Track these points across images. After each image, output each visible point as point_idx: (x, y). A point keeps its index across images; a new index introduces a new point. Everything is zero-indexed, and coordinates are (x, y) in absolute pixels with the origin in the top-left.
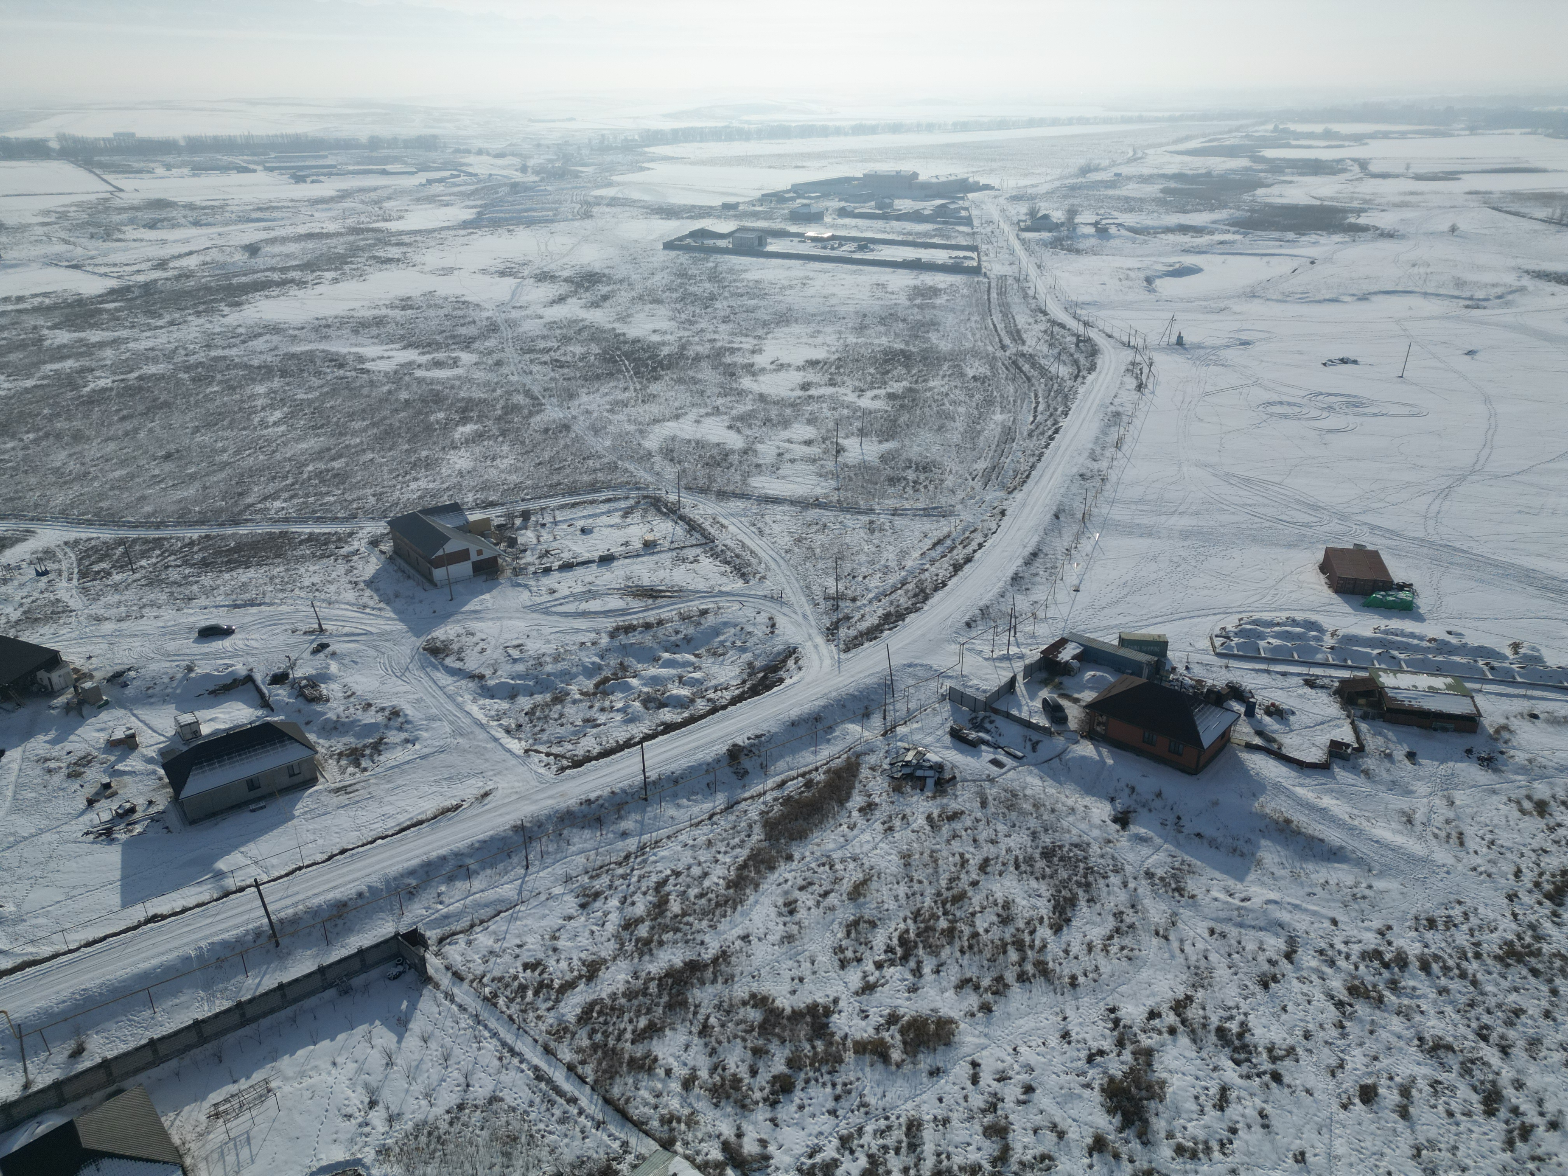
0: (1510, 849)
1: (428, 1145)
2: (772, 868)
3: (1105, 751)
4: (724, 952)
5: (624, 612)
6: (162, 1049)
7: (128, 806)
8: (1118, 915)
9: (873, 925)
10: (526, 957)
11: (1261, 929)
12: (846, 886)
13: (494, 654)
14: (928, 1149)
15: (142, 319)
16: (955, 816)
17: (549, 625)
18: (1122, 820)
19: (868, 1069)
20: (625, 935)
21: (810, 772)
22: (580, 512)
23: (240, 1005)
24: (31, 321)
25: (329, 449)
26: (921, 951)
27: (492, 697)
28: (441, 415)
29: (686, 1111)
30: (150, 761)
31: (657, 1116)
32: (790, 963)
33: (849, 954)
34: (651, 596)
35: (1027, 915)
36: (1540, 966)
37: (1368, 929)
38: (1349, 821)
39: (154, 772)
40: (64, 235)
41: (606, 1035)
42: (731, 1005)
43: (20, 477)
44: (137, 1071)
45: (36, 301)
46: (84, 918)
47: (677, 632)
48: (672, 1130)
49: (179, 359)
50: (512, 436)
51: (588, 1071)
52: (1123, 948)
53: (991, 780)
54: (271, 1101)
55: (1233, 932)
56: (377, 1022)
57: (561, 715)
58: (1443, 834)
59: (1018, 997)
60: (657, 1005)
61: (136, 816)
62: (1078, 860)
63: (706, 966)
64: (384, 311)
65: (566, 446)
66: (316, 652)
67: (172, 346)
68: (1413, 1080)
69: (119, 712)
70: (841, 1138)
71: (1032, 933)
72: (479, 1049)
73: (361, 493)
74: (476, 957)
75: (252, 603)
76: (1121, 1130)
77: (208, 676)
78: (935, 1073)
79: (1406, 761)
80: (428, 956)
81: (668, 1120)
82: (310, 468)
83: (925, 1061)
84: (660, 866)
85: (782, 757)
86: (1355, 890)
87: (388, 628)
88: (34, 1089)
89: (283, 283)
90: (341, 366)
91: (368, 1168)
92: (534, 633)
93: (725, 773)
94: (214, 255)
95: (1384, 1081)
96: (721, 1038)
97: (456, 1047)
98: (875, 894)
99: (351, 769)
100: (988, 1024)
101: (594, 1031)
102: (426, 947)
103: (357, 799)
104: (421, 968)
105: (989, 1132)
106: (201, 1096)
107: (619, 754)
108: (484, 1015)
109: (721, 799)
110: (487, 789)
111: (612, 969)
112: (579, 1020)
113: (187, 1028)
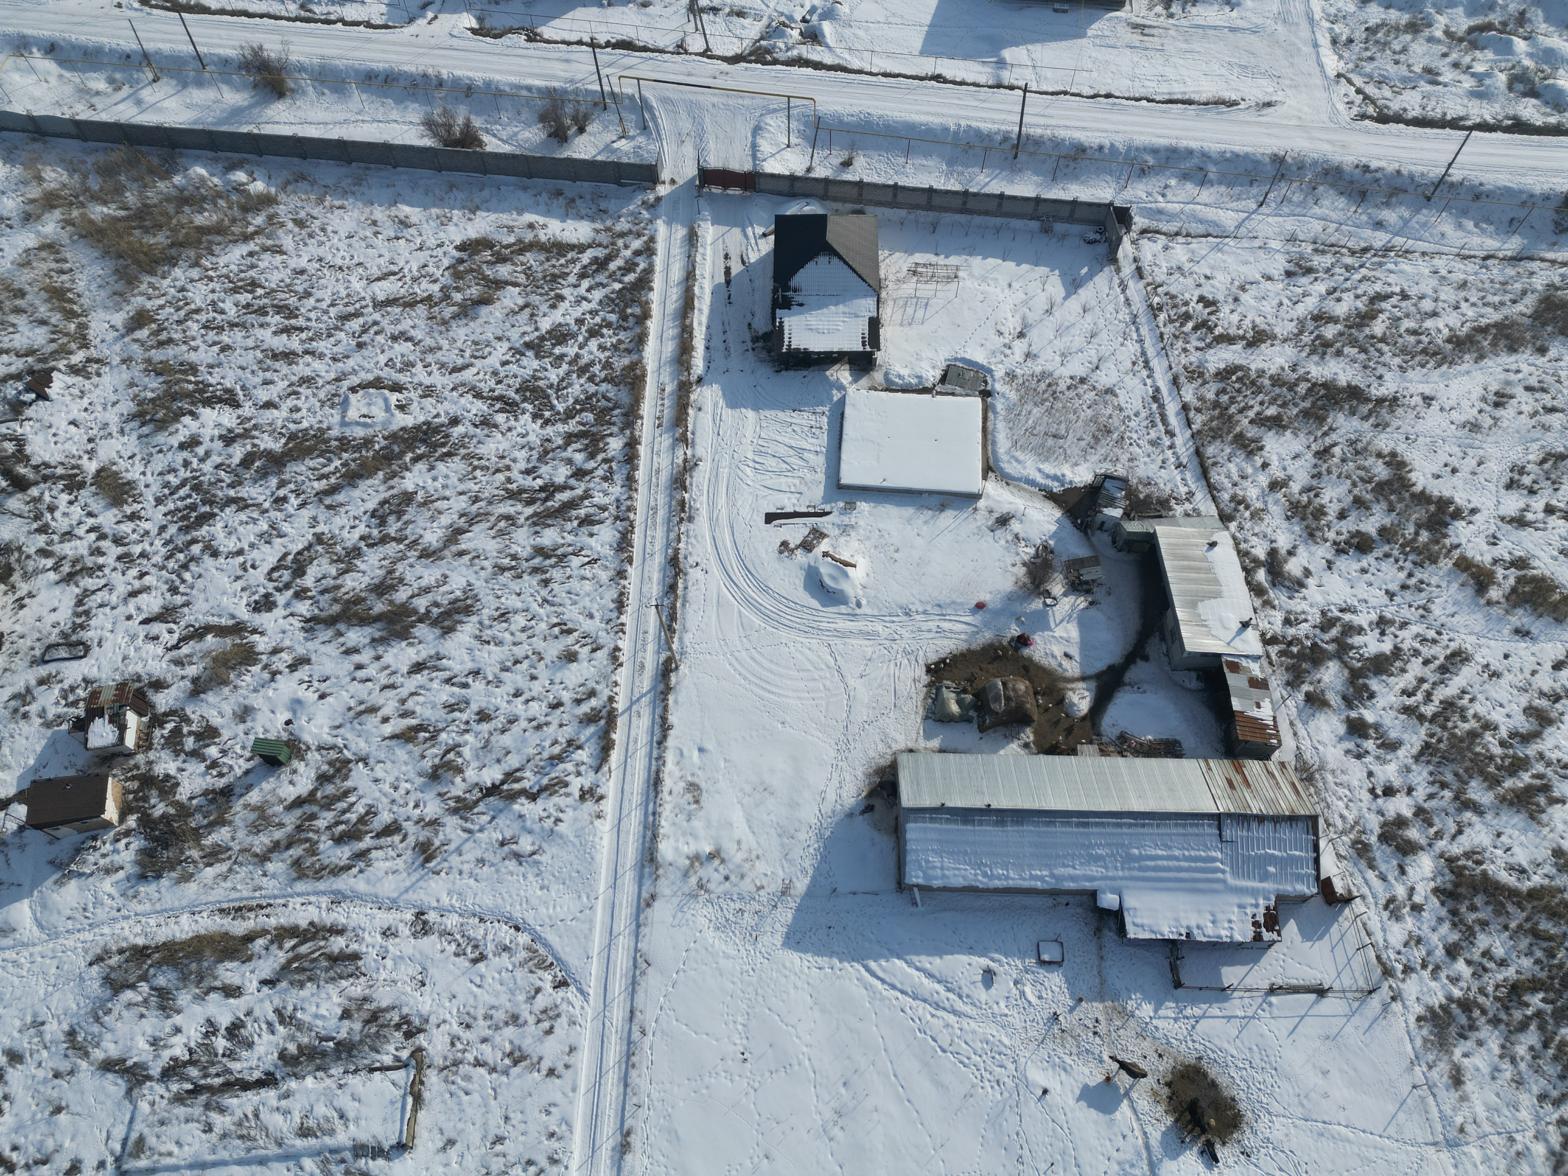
1: (1045, 392)
2: (1512, 349)
4: (1395, 399)
6: (900, 197)
10: (1207, 291)
14: (1457, 682)
19: (1455, 586)
20: (1310, 324)
23: (966, 193)
29: (1259, 505)
31: (1231, 492)
32: (1455, 450)
33: (1527, 480)
41: (1232, 401)
42: (1365, 449)
44: (879, 204)
46: (891, 48)
48: (1236, 510)
51: (1198, 420)
54: (953, 286)
56: (1057, 272)
57: (1404, 50)
60: (1296, 405)
63: (1368, 400)
70: (1381, 618)
72: (1122, 345)
74: (1164, 264)
78: (1522, 633)
80: (1125, 239)
81: (1239, 501)
83: (1521, 618)
84: (1392, 279)
88: (812, 175)
91: (994, 380)
93: (1544, 217)
96: (1334, 469)
97: (1105, 331)
99: (1159, 9)
101: (1224, 391)
102: (1129, 230)
103: (1148, 45)
104: (1114, 246)
105: (1530, 711)
106: (910, 252)
107: (1436, 131)
108: (1142, 319)
109: (1514, 244)
110: (1274, 99)
111: (1277, 348)
112: (1218, 374)
113: (923, 190)
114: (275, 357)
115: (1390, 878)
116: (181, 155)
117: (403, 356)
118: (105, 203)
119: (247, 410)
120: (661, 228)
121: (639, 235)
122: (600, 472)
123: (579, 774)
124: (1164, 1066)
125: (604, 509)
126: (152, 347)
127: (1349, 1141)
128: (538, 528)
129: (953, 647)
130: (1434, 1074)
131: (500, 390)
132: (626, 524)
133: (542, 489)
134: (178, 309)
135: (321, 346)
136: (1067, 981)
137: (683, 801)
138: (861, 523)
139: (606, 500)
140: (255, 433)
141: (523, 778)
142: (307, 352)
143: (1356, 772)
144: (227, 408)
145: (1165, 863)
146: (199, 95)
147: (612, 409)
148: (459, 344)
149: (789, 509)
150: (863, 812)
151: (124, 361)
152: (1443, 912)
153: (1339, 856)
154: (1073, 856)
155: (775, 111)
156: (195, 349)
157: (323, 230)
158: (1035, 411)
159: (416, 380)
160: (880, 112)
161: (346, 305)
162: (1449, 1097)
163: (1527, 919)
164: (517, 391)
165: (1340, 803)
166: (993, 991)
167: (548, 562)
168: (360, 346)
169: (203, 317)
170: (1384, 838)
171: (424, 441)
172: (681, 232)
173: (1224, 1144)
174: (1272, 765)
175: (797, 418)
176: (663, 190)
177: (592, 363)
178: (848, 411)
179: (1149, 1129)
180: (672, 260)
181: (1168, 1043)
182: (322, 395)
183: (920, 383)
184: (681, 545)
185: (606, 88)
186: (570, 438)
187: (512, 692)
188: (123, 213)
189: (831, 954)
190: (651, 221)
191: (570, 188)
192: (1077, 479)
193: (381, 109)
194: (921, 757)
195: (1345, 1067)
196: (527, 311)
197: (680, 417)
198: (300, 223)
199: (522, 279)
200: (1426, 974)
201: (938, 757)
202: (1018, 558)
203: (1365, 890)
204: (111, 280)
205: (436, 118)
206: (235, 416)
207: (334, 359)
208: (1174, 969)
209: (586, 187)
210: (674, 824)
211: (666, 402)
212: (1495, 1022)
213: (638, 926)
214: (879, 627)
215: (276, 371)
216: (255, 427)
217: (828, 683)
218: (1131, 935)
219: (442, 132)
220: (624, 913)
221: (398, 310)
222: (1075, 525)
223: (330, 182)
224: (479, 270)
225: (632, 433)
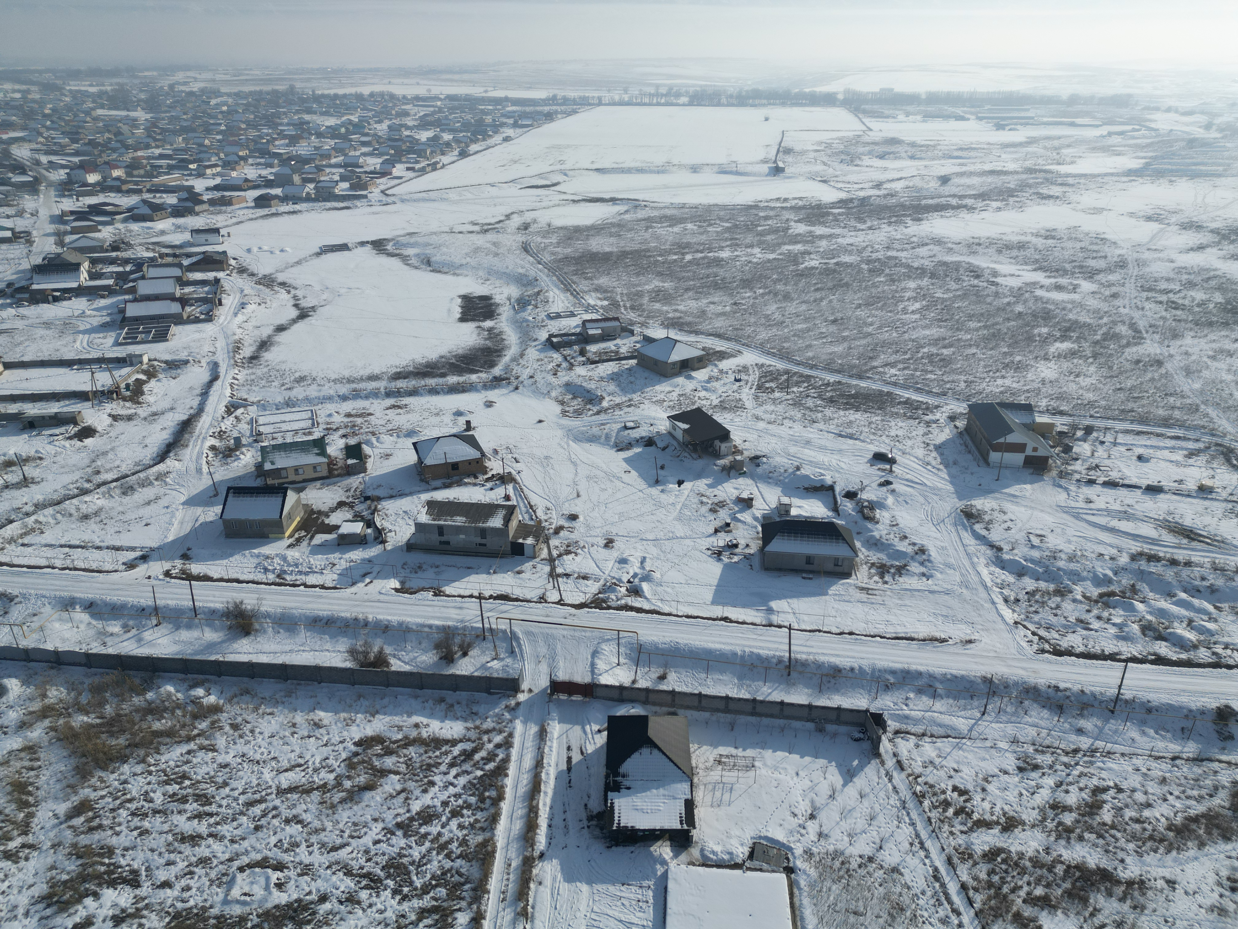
1: (839, 869)
2: (1227, 838)
4: (1142, 882)
5: (1154, 542)
6: (704, 703)
7: (735, 542)
10: (958, 782)
13: (1017, 534)
15: (853, 223)
17: (1075, 528)
20: (1050, 813)
22: (1142, 440)
23: (754, 700)
24: (786, 215)
25: (944, 339)
27: (1003, 568)
28: (1045, 330)
30: (756, 519)
34: (1188, 537)
39: (756, 527)
40: (825, 159)
41: (1003, 881)
43: (747, 316)
44: (688, 707)
45: (793, 203)
46: (690, 599)
47: (1203, 579)
49: (865, 254)
50: (1103, 360)
51: (979, 899)
54: (751, 773)
56: (833, 763)
57: (1058, 607)
60: (1059, 886)
61: (737, 551)
63: (1118, 882)
64: (1029, 238)
65: (1152, 380)
66: (882, 485)
67: (865, 244)
69: (749, 481)
72: (898, 827)
73: (956, 377)
74: (919, 759)
75: (851, 437)
77: (807, 477)
80: (884, 738)
82: (926, 350)
84: (1104, 775)
87: (939, 485)
88: (637, 686)
89: (959, 207)
90: (977, 277)
91: (795, 858)
92: (1059, 531)
93: (1206, 727)
94: (917, 182)
97: (881, 815)
99: (876, 578)
101: (993, 872)
102: (885, 731)
103: (873, 601)
104: (876, 744)
106: (715, 745)
107: (1099, 662)
108: (910, 805)
109: (1191, 748)
111: (1028, 833)
112: (985, 855)
113: (721, 698)
114: (183, 839)
116: (159, 677)
117: (291, 837)
118: (87, 713)
119: (145, 890)
120: (519, 726)
121: (500, 732)
126: (83, 833)
131: (369, 867)
134: (116, 799)
135: (226, 830)
140: (145, 912)
142: (211, 835)
144: (128, 889)
146: (185, 635)
147: (463, 884)
148: (341, 826)
151: (53, 846)
155: (608, 640)
156: (118, 834)
157: (252, 731)
158: (834, 887)
159: (297, 860)
160: (686, 642)
161: (255, 793)
164: (383, 868)
168: (257, 828)
169: (133, 806)
171: (292, 919)
172: (534, 729)
175: (626, 892)
176: (522, 697)
177: (450, 841)
178: (671, 885)
180: (525, 751)
182: (213, 874)
183: (732, 859)
185: (487, 626)
186: (422, 914)
188: (98, 721)
190: (511, 721)
191: (450, 695)
193: (319, 643)
196: (403, 795)
197: (522, 893)
198: (235, 727)
199: (403, 768)
204: (69, 775)
205: (358, 647)
206: (132, 895)
207: (232, 841)
209: (463, 695)
211: (511, 876)
215: (180, 853)
216: (147, 907)
219: (361, 657)
221: (295, 796)
223: (267, 694)
224: (369, 762)
225: (478, 908)
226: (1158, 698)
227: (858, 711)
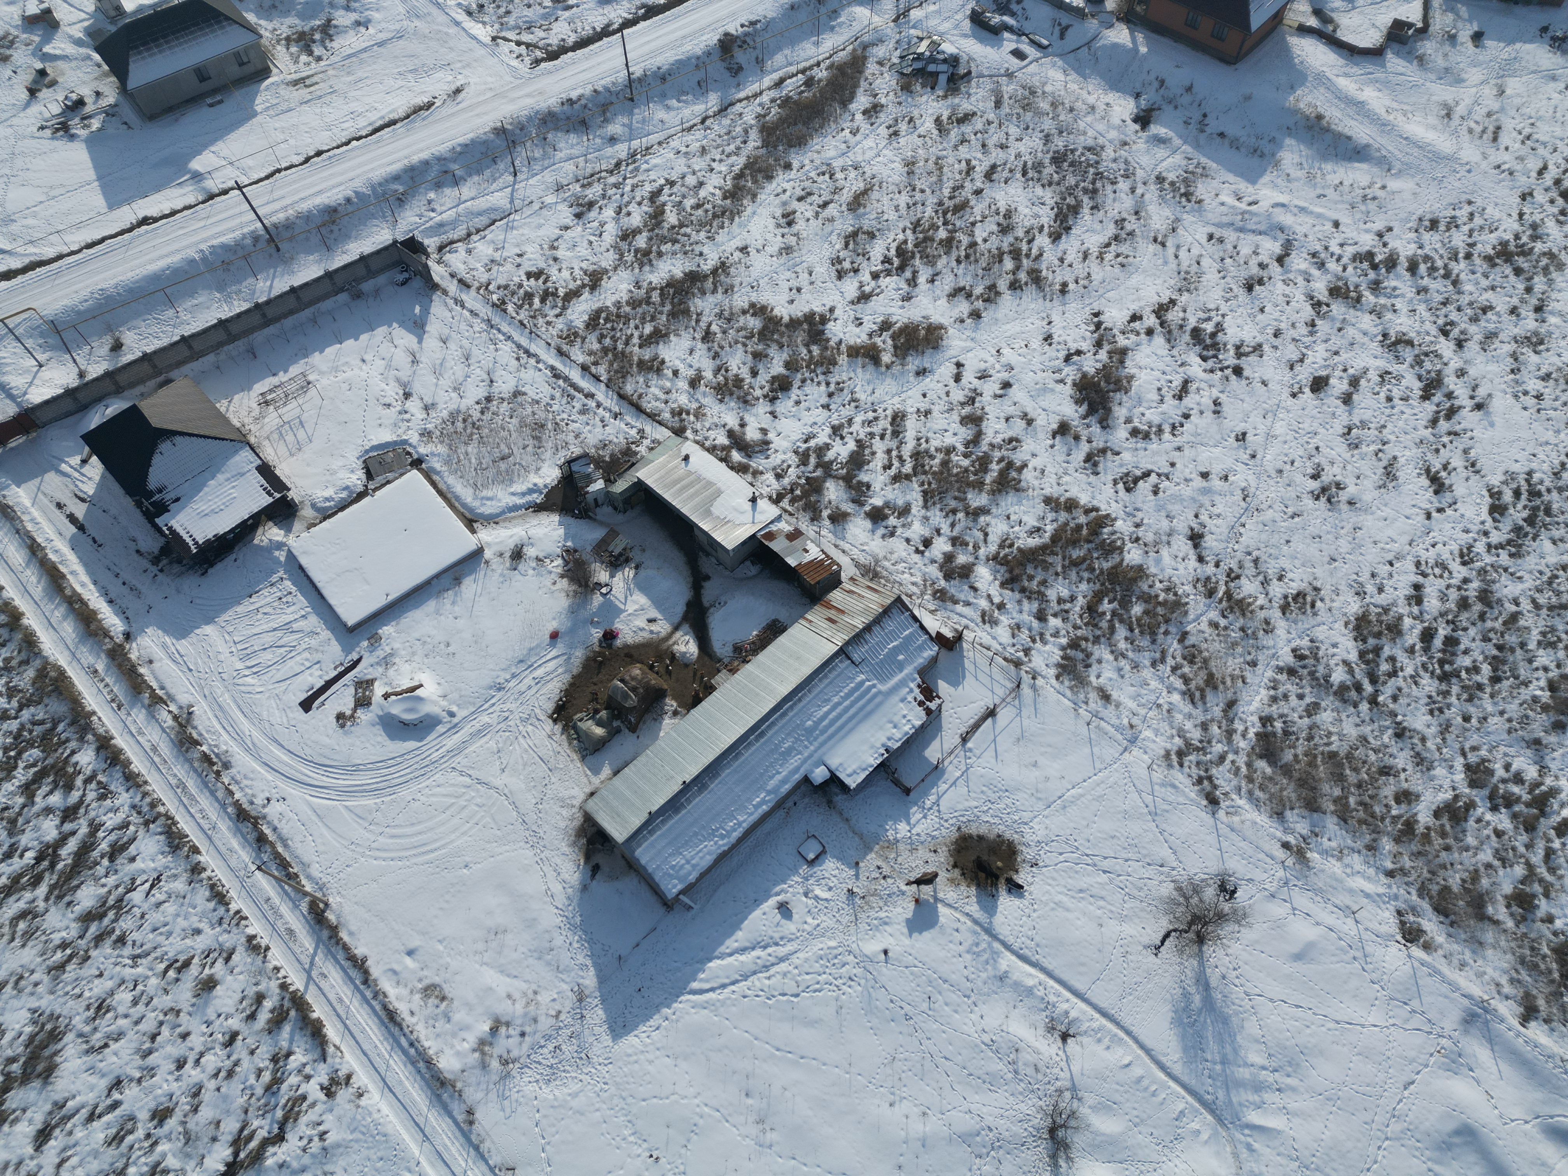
0: (1545, 144)
1: (465, 429)
2: (770, 178)
3: (1140, 37)
4: (723, 264)
6: (197, 345)
7: (74, 97)
8: (1120, 223)
9: (872, 235)
10: (528, 266)
11: (1260, 233)
12: (846, 196)
14: (910, 436)
16: (966, 118)
18: (1143, 120)
19: (859, 370)
20: (624, 245)
21: (811, 68)
23: (257, 306)
26: (917, 262)
29: (695, 405)
30: (79, 43)
31: (668, 409)
32: (788, 274)
33: (847, 265)
35: (1027, 224)
36: (1525, 266)
37: (1367, 231)
38: (1384, 115)
39: (89, 57)
41: (614, 339)
42: (732, 314)
44: (180, 364)
46: (74, 219)
48: (682, 420)
51: (602, 370)
52: (1118, 256)
53: (1009, 75)
54: (312, 392)
55: (1231, 236)
56: (395, 325)
58: (1478, 129)
59: (1008, 304)
60: (661, 313)
61: (89, 109)
62: (1089, 165)
63: (706, 277)
68: (1365, 371)
70: (833, 427)
71: (1030, 242)
72: (497, 350)
74: (478, 265)
76: (1084, 417)
78: (921, 372)
79: (1470, 44)
80: (430, 264)
81: (678, 413)
83: (913, 363)
84: (653, 175)
85: (780, 49)
86: (1368, 191)
88: (89, 377)
91: (415, 447)
93: (717, 68)
95: (1338, 373)
96: (723, 343)
97: (474, 348)
98: (875, 204)
99: (304, 58)
100: (976, 329)
101: (602, 337)
102: (428, 255)
103: (319, 93)
104: (425, 274)
105: (965, 420)
106: (247, 387)
107: (597, 44)
108: (496, 320)
109: (713, 101)
110: (458, 84)
111: (614, 278)
112: (588, 326)
113: (214, 327)
115: (972, 600)
122: (91, 795)
123: (308, 1078)
124: (943, 856)
125: (125, 825)
127: (1082, 796)
128: (67, 899)
129: (560, 685)
130: (1092, 705)
132: (161, 821)
133: (39, 859)
136: (839, 859)
137: (431, 1010)
138: (396, 646)
139: (120, 816)
141: (254, 1131)
143: (897, 545)
145: (834, 714)
147: (54, 728)
149: (319, 684)
150: (593, 876)
152: (1017, 595)
153: (932, 612)
154: (772, 765)
158: (470, 449)
160: (115, 281)
162: (1109, 712)
163: (1064, 559)
165: (906, 576)
166: (795, 917)
167: (106, 921)
170: (948, 577)
173: (1017, 871)
174: (847, 585)
175: (257, 601)
178: (304, 561)
179: (967, 909)
181: (933, 837)
183: (351, 492)
184: (237, 796)
186: (29, 790)
187: (173, 1067)
189: (657, 1008)
192: (548, 481)
194: (603, 792)
195: (1043, 749)
197: (135, 683)
200: (1038, 645)
201: (617, 781)
202: (553, 576)
203: (964, 621)
208: (897, 783)
210: (438, 1036)
211: (108, 680)
212: (1096, 640)
213: (477, 1148)
214: (485, 719)
217: (479, 800)
218: (853, 786)
220: (453, 1150)
222: (574, 516)
225: (95, 735)
226: (665, 59)
227: (386, 248)
